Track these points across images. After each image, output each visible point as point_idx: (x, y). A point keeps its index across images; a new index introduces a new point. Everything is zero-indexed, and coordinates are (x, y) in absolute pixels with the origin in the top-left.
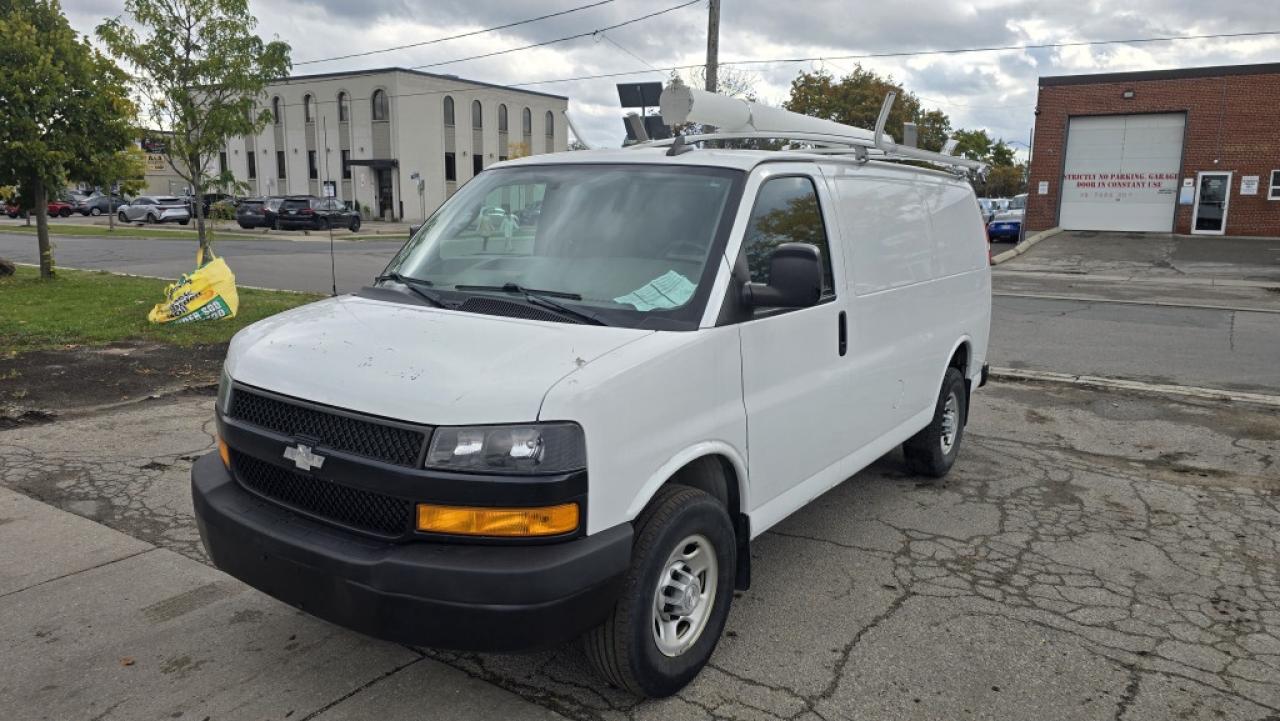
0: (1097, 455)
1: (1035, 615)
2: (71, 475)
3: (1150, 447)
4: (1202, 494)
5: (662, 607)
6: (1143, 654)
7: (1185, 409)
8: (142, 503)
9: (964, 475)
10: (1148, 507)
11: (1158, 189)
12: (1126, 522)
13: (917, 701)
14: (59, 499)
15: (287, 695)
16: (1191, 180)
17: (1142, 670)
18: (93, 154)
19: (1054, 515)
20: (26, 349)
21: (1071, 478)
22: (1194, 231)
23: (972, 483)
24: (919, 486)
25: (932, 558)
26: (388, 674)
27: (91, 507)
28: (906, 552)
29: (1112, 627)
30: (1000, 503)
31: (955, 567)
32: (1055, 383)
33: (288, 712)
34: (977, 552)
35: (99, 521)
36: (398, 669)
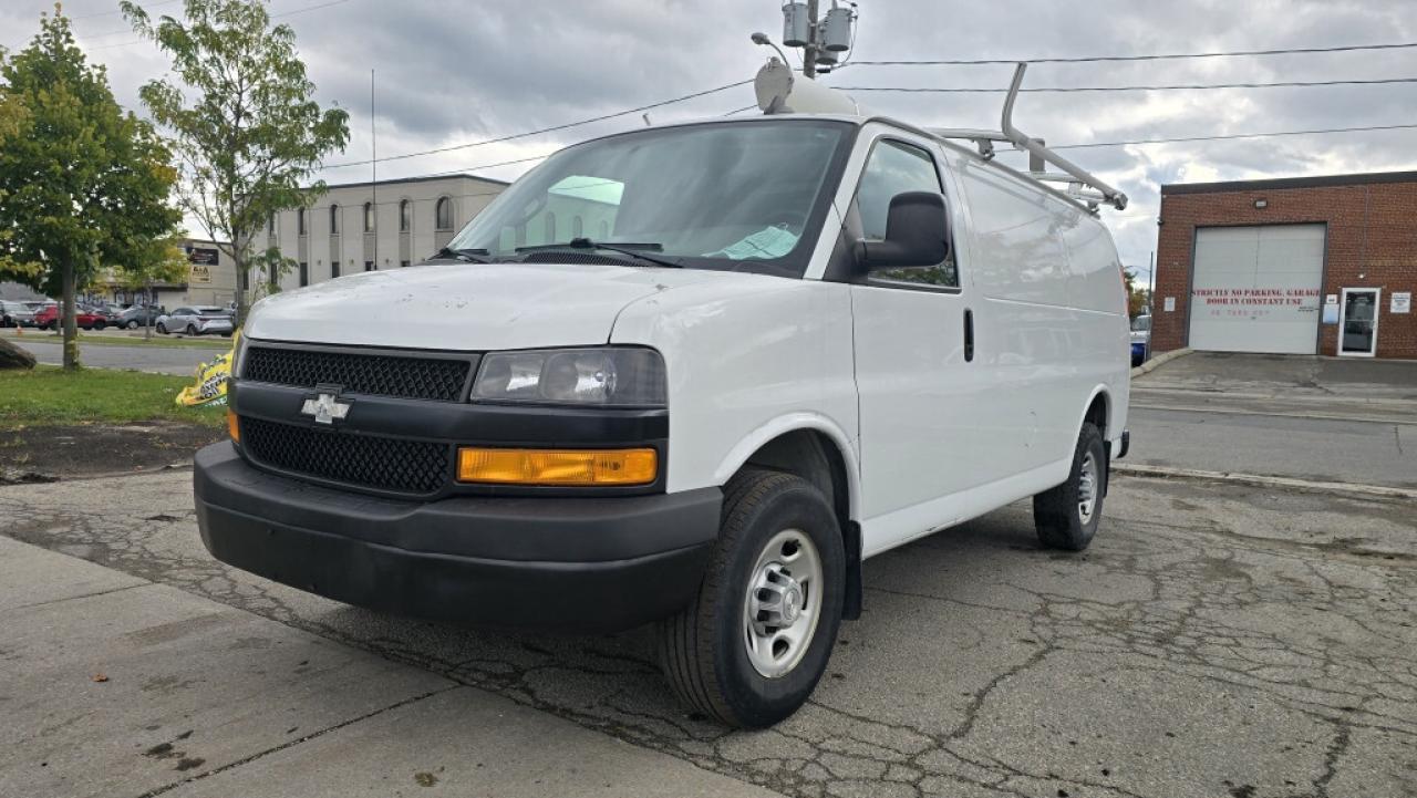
0: (1261, 539)
1: (1210, 672)
2: (65, 523)
3: (1321, 533)
4: (1390, 573)
5: (755, 615)
6: (1348, 709)
7: (1355, 503)
8: (143, 547)
9: (1105, 550)
10: (1329, 583)
11: (1298, 307)
12: (1306, 594)
13: (1073, 743)
14: (48, 543)
15: (292, 713)
16: (1334, 297)
17: (1350, 724)
18: (130, 235)
19: (1218, 587)
20: (33, 423)
21: (1233, 555)
22: (1341, 353)
23: (1117, 558)
24: (1052, 558)
25: (1077, 618)
26: (417, 699)
27: (84, 550)
28: (1046, 612)
29: (1305, 684)
30: (1152, 575)
31: (1106, 627)
32: (1202, 478)
33: (290, 729)
34: (1129, 615)
35: (92, 561)
36: (429, 695)
